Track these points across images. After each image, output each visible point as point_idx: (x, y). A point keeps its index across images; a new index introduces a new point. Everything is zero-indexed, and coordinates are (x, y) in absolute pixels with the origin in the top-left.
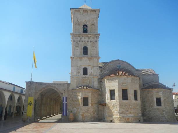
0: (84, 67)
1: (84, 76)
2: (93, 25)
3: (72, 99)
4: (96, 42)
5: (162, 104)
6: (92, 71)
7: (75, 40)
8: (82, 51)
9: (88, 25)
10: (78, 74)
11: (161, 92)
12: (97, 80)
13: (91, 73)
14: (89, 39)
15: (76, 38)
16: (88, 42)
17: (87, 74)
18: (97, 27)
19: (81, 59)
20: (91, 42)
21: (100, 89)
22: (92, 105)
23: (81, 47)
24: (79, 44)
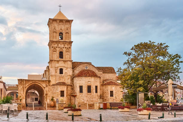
0: (60, 68)
1: (60, 75)
2: (67, 33)
3: (52, 92)
4: (70, 48)
5: (114, 95)
6: (66, 71)
7: (53, 46)
8: (58, 55)
9: (63, 34)
10: (56, 73)
11: (114, 88)
12: (70, 78)
13: (66, 73)
14: (64, 45)
15: (54, 45)
16: (63, 48)
17: (62, 74)
18: (71, 35)
19: (58, 61)
20: (66, 48)
21: (72, 85)
22: (67, 96)
23: (58, 52)
24: (56, 49)
